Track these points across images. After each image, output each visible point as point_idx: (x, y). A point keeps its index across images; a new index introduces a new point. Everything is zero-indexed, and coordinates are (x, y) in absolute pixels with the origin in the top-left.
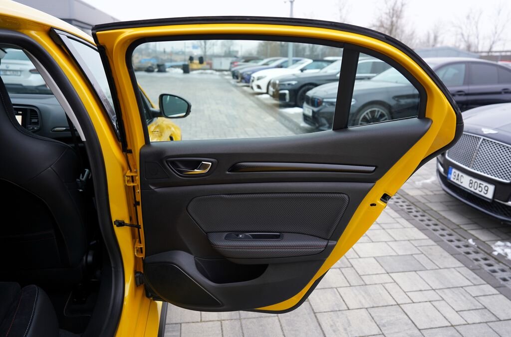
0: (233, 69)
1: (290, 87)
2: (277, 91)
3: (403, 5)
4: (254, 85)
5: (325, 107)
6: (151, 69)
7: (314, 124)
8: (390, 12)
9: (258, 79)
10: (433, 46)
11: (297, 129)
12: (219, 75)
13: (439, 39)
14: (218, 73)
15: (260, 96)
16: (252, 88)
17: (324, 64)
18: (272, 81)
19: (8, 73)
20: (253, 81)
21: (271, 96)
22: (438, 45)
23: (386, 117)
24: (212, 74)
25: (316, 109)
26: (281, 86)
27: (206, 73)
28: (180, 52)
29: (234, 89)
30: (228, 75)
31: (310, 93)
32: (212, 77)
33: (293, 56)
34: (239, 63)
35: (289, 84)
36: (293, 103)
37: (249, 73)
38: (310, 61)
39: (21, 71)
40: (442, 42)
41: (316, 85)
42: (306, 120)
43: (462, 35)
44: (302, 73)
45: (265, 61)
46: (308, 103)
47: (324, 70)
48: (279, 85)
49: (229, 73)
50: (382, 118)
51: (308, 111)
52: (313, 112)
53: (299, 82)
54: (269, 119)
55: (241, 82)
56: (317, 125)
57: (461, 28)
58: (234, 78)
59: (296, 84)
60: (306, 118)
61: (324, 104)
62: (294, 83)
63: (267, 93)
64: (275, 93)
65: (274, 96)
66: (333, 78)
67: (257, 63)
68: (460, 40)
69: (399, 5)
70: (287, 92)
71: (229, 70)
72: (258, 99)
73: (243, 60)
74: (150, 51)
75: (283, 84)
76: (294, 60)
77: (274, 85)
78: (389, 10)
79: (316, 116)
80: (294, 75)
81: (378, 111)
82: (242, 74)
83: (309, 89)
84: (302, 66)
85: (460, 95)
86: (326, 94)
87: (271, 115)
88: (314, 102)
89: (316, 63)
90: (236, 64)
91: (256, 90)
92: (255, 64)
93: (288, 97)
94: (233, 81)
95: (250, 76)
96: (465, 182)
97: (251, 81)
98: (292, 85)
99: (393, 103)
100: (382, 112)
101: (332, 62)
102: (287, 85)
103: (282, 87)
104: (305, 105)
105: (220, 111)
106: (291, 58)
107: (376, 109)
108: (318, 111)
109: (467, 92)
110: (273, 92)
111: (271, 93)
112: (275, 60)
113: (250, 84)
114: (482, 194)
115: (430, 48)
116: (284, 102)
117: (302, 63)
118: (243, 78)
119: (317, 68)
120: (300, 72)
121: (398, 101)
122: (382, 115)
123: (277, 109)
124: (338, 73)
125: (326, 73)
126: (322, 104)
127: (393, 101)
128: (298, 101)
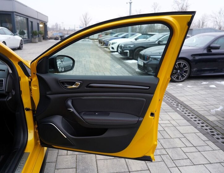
0: (99, 39)
1: (130, 49)
2: (123, 50)
3: (186, 7)
4: (110, 47)
5: (151, 60)
6: (57, 38)
7: (145, 70)
9: (112, 44)
10: (202, 27)
11: (134, 73)
12: (92, 42)
13: (205, 24)
14: (92, 41)
15: (113, 53)
16: (109, 49)
17: (148, 36)
18: (120, 45)
20: (110, 45)
21: (119, 53)
22: (205, 27)
23: (187, 67)
24: (88, 41)
25: (145, 62)
26: (125, 48)
27: (86, 41)
28: (73, 30)
29: (99, 49)
30: (97, 42)
31: (142, 52)
32: (89, 43)
34: (103, 36)
35: (129, 47)
36: (131, 57)
37: (108, 41)
38: (140, 34)
40: (206, 26)
41: (145, 48)
42: (140, 68)
43: (217, 22)
44: (136, 41)
45: (116, 34)
46: (141, 58)
47: (148, 39)
48: (124, 47)
49: (98, 40)
51: (141, 62)
52: (144, 63)
53: (135, 46)
54: (118, 66)
55: (103, 45)
56: (146, 71)
57: (216, 18)
58: (100, 43)
59: (133, 47)
60: (139, 66)
61: (150, 59)
62: (132, 46)
63: (117, 51)
64: (122, 52)
65: (121, 53)
66: (154, 44)
67: (112, 35)
68: (216, 25)
69: (185, 6)
70: (128, 51)
71: (97, 39)
72: (112, 55)
73: (105, 34)
74: (58, 29)
75: (126, 47)
76: (131, 34)
77: (121, 47)
78: (180, 9)
79: (146, 66)
80: (131, 42)
81: (183, 63)
82: (104, 41)
83: (142, 50)
84: (136, 37)
86: (151, 53)
87: (119, 64)
88: (144, 58)
89: (143, 36)
90: (101, 36)
91: (112, 50)
92: (111, 36)
93: (128, 54)
94: (99, 45)
95: (108, 42)
97: (109, 45)
98: (131, 47)
100: (184, 64)
101: (152, 35)
102: (128, 47)
104: (139, 59)
105: (91, 62)
106: (130, 33)
107: (182, 62)
108: (147, 63)
110: (121, 51)
111: (119, 52)
112: (121, 34)
113: (108, 47)
115: (201, 28)
116: (126, 57)
117: (136, 36)
118: (104, 43)
119: (144, 38)
120: (135, 40)
121: (194, 57)
122: (185, 66)
123: (123, 60)
124: (156, 41)
125: (149, 41)
126: (149, 59)
127: (191, 57)
128: (134, 56)
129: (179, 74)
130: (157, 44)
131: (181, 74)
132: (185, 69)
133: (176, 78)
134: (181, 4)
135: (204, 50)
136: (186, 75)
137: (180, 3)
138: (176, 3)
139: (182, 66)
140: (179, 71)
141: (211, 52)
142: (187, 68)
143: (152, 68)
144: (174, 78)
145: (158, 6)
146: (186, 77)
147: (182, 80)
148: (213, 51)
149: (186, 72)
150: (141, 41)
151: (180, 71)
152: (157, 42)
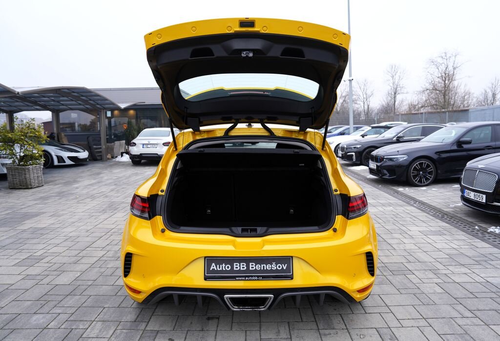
1: (356, 150)
2: (345, 153)
3: (454, 69)
5: (386, 162)
7: (378, 175)
8: (442, 76)
13: (498, 97)
17: (382, 130)
18: (340, 146)
19: (149, 146)
23: (432, 167)
25: (379, 164)
31: (375, 153)
33: (354, 125)
35: (355, 148)
36: (359, 162)
38: (369, 128)
39: (157, 144)
41: (377, 148)
44: (363, 139)
46: (372, 160)
47: (382, 135)
48: (346, 148)
50: (428, 168)
51: (373, 166)
52: (377, 165)
53: (362, 146)
59: (360, 147)
60: (372, 171)
61: (385, 160)
62: (358, 146)
64: (344, 155)
65: (342, 158)
66: (390, 141)
69: (450, 68)
70: (354, 154)
75: (350, 148)
76: (354, 127)
77: (343, 149)
78: (441, 74)
79: (379, 168)
80: (356, 140)
81: (425, 163)
83: (373, 151)
84: (362, 133)
85: (489, 149)
86: (385, 153)
88: (376, 159)
93: (354, 157)
96: (472, 195)
98: (358, 148)
99: (435, 157)
101: (389, 128)
102: (353, 148)
103: (349, 150)
104: (370, 163)
108: (381, 165)
109: (494, 147)
110: (342, 155)
114: (480, 201)
116: (351, 162)
117: (363, 130)
119: (376, 133)
120: (361, 137)
121: (439, 155)
122: (428, 166)
123: (346, 167)
124: (394, 137)
125: (384, 137)
126: (383, 160)
127: (436, 155)
128: (363, 161)
129: (422, 176)
130: (396, 141)
131: (424, 176)
132: (429, 170)
133: (418, 181)
134: (443, 65)
135: (452, 146)
136: (431, 177)
137: (441, 64)
138: (434, 64)
139: (424, 166)
140: (421, 173)
141: (463, 147)
142: (431, 169)
143: (387, 170)
144: (416, 181)
145: (399, 72)
146: (431, 179)
147: (426, 183)
148: (465, 146)
149: (430, 173)
150: (372, 138)
151: (423, 172)
152: (395, 139)
